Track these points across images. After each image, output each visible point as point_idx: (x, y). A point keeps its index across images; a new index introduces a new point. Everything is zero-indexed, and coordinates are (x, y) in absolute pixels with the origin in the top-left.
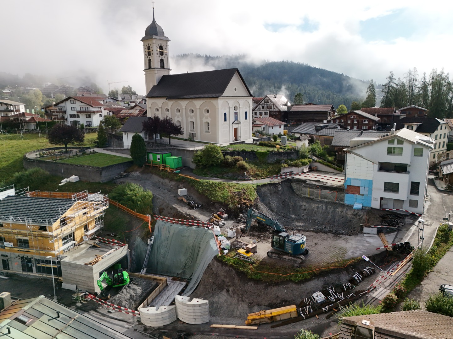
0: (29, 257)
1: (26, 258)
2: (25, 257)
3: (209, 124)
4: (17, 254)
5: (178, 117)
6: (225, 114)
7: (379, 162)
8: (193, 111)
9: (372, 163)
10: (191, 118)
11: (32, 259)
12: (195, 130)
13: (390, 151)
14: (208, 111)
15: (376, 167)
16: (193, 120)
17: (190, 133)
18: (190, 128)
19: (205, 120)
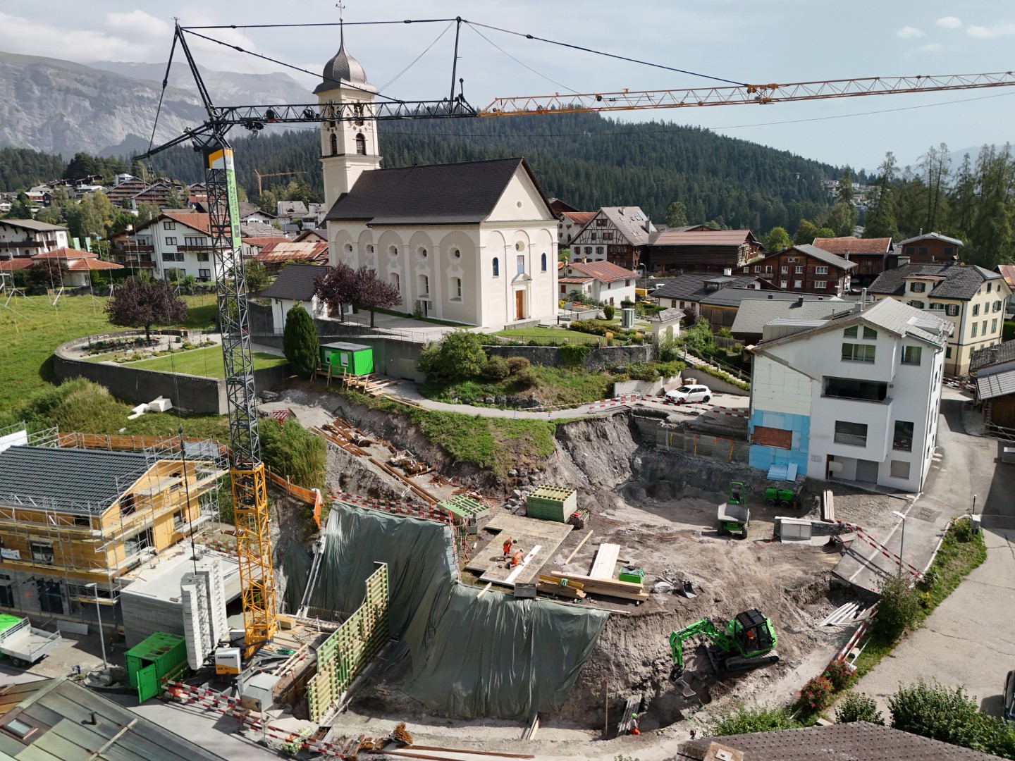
0: (55, 581)
1: (48, 583)
2: (46, 580)
3: (459, 281)
4: (29, 574)
5: (394, 266)
6: (496, 261)
7: (824, 377)
8: (425, 253)
9: (809, 379)
10: (422, 267)
11: (61, 586)
12: (429, 294)
13: (849, 353)
14: (457, 254)
15: (819, 387)
16: (427, 272)
17: (419, 302)
18: (420, 290)
19: (451, 274)
